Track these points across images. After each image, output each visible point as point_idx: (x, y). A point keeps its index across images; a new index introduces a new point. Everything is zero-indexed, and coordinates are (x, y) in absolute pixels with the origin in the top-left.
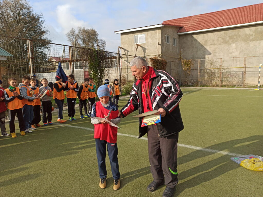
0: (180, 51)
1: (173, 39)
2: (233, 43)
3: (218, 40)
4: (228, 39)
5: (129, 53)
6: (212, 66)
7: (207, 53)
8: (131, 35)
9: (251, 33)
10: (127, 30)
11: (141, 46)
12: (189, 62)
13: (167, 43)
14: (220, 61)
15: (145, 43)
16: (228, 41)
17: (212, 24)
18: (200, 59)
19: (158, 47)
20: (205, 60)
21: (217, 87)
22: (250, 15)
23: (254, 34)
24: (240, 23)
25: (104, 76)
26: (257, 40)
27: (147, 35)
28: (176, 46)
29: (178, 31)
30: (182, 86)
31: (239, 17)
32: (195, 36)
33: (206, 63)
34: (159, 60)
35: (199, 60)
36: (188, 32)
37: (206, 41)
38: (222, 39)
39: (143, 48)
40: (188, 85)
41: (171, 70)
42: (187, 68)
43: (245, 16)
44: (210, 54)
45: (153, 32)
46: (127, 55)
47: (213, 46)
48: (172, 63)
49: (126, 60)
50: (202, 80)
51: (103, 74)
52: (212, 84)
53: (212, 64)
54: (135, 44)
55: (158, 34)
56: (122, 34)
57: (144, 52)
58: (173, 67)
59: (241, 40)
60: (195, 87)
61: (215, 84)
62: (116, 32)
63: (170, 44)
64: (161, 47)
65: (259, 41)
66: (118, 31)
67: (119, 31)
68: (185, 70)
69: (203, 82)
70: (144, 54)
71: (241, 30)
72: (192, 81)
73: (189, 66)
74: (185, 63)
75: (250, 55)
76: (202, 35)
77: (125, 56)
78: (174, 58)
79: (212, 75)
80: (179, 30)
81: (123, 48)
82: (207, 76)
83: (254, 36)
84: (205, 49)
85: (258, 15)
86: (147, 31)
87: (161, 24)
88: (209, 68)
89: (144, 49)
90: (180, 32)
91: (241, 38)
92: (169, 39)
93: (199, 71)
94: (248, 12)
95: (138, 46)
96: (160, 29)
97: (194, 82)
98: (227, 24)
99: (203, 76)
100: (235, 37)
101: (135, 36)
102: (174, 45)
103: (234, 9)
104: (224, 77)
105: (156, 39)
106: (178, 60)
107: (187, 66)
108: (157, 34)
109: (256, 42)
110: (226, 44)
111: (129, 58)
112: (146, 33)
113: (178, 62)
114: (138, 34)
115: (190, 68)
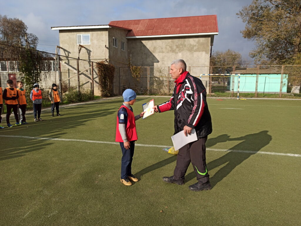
0: (129, 56)
1: (121, 42)
2: (180, 52)
3: (166, 48)
4: (175, 47)
5: (69, 54)
6: (160, 75)
7: (156, 61)
8: (73, 33)
9: (195, 44)
10: (67, 27)
11: (85, 48)
12: (139, 69)
13: (114, 46)
14: (167, 70)
15: (90, 44)
16: (175, 50)
17: (160, 31)
18: (150, 66)
19: (104, 50)
20: (153, 68)
21: (165, 95)
22: (194, 26)
23: (197, 45)
24: (185, 33)
25: (41, 80)
26: (200, 51)
27: (92, 35)
28: (124, 51)
29: (127, 35)
31: (184, 27)
32: (143, 42)
33: (154, 71)
34: (107, 65)
35: (148, 67)
36: (137, 37)
38: (170, 47)
39: (87, 51)
40: (138, 93)
41: (120, 76)
42: (136, 75)
43: (190, 26)
44: (158, 62)
45: (99, 32)
46: (67, 57)
47: (161, 53)
48: (121, 68)
49: (67, 62)
50: (151, 88)
51: (39, 78)
52: (160, 92)
53: (160, 72)
54: (78, 44)
55: (104, 36)
56: (61, 31)
57: (89, 54)
58: (122, 74)
59: (186, 50)
60: (144, 95)
61: (163, 92)
62: (53, 27)
63: (118, 47)
64: (108, 50)
65: (201, 52)
66: (56, 27)
68: (134, 77)
69: (152, 91)
70: (89, 57)
71: (187, 40)
73: (139, 73)
74: (134, 70)
75: (194, 65)
76: (150, 42)
77: (65, 58)
78: (123, 64)
79: (160, 83)
80: (128, 33)
81: (63, 48)
82: (155, 84)
83: (197, 48)
84: (154, 56)
85: (200, 26)
86: (91, 31)
87: (108, 25)
88: (158, 76)
89: (89, 52)
90: (129, 36)
91: (186, 48)
92: (117, 43)
93: (148, 79)
94: (192, 22)
95: (82, 48)
96: (107, 31)
97: (143, 90)
98: (174, 33)
99: (152, 84)
100: (181, 46)
101: (78, 35)
102: (122, 50)
103: (181, 17)
104: (172, 86)
105: (102, 41)
106: (127, 66)
107: (137, 73)
108: (103, 35)
109: (199, 53)
110: (173, 53)
111: (70, 61)
112: (91, 33)
113: (127, 68)
114: (81, 33)
115: (139, 75)
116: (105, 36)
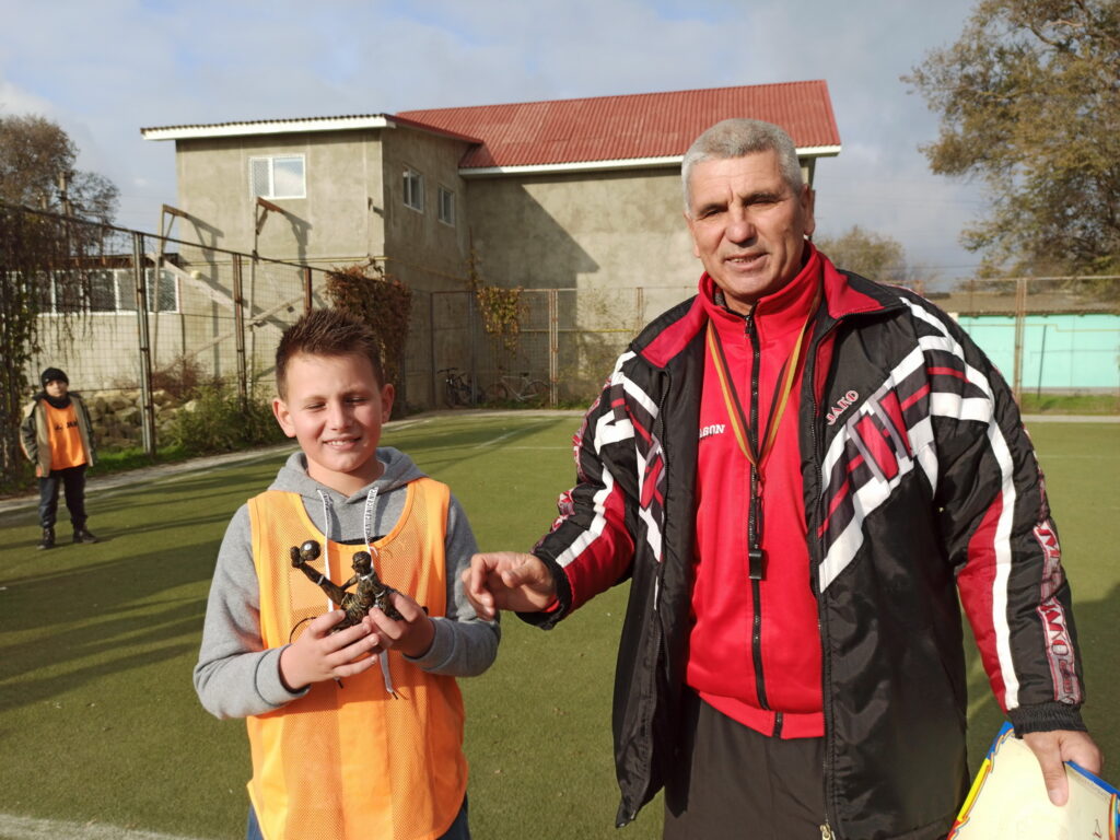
0: (472, 247)
1: (440, 191)
2: (681, 229)
3: (624, 213)
4: (660, 210)
5: (219, 238)
6: (602, 321)
7: (584, 264)
8: (233, 152)
10: (209, 126)
11: (282, 212)
12: (512, 300)
13: (409, 206)
14: (633, 301)
15: (304, 197)
16: (663, 218)
17: (598, 143)
18: (558, 287)
19: (366, 220)
20: (575, 293)
27: (314, 161)
28: (452, 225)
29: (462, 161)
30: (485, 405)
31: (698, 127)
32: (532, 189)
33: (579, 306)
34: (374, 281)
35: (550, 290)
36: (506, 170)
37: (578, 214)
38: (640, 208)
39: (294, 224)
40: (510, 399)
41: (433, 330)
42: (503, 325)
44: (593, 268)
45: (343, 147)
46: (210, 250)
47: (605, 235)
48: (436, 298)
49: (209, 275)
50: (566, 377)
53: (603, 310)
54: (254, 198)
55: (365, 160)
56: (183, 144)
57: (302, 238)
58: (441, 319)
60: (538, 408)
62: (150, 130)
63: (425, 211)
64: (379, 222)
66: (162, 129)
67: (167, 128)
68: (493, 332)
69: (571, 389)
70: (302, 251)
72: (527, 381)
73: (512, 317)
74: (495, 304)
76: (560, 189)
77: (201, 254)
78: (447, 278)
79: (604, 356)
80: (465, 156)
81: (190, 213)
82: (583, 360)
84: (575, 247)
86: (311, 144)
87: (381, 115)
88: (593, 329)
89: (300, 229)
90: (471, 167)
92: (422, 192)
93: (553, 339)
94: (730, 110)
95: (269, 212)
96: (377, 140)
97: (533, 388)
99: (568, 361)
101: (254, 158)
102: (443, 221)
105: (358, 182)
106: (462, 287)
107: (505, 315)
108: (360, 159)
110: (653, 231)
111: (220, 267)
112: (309, 148)
113: (463, 296)
114: (267, 153)
115: (513, 323)
116: (368, 160)
